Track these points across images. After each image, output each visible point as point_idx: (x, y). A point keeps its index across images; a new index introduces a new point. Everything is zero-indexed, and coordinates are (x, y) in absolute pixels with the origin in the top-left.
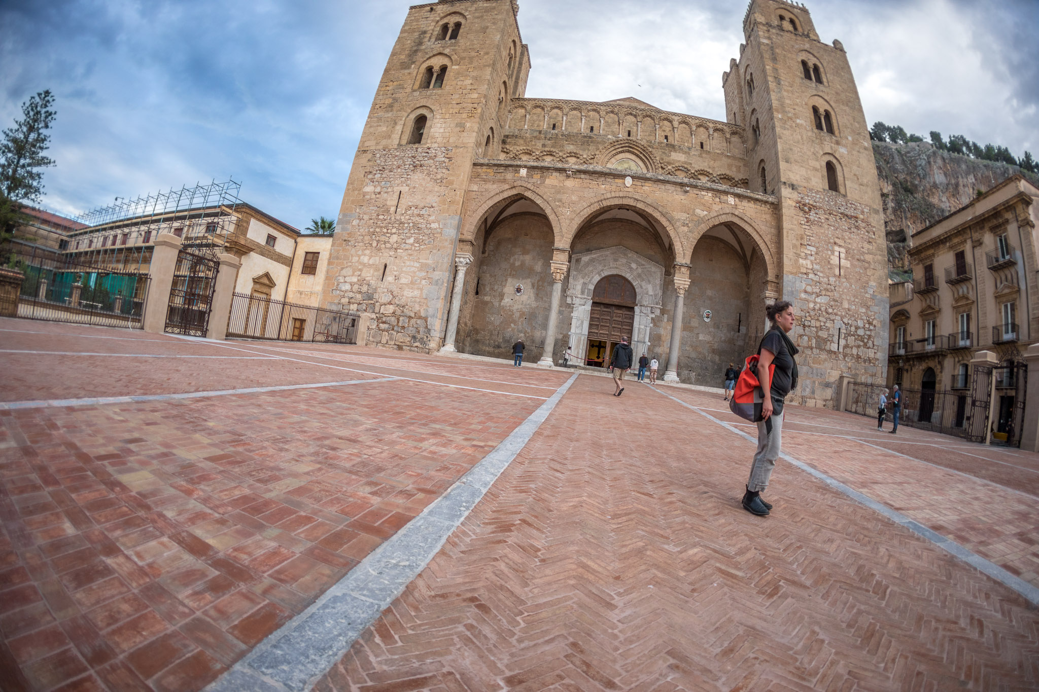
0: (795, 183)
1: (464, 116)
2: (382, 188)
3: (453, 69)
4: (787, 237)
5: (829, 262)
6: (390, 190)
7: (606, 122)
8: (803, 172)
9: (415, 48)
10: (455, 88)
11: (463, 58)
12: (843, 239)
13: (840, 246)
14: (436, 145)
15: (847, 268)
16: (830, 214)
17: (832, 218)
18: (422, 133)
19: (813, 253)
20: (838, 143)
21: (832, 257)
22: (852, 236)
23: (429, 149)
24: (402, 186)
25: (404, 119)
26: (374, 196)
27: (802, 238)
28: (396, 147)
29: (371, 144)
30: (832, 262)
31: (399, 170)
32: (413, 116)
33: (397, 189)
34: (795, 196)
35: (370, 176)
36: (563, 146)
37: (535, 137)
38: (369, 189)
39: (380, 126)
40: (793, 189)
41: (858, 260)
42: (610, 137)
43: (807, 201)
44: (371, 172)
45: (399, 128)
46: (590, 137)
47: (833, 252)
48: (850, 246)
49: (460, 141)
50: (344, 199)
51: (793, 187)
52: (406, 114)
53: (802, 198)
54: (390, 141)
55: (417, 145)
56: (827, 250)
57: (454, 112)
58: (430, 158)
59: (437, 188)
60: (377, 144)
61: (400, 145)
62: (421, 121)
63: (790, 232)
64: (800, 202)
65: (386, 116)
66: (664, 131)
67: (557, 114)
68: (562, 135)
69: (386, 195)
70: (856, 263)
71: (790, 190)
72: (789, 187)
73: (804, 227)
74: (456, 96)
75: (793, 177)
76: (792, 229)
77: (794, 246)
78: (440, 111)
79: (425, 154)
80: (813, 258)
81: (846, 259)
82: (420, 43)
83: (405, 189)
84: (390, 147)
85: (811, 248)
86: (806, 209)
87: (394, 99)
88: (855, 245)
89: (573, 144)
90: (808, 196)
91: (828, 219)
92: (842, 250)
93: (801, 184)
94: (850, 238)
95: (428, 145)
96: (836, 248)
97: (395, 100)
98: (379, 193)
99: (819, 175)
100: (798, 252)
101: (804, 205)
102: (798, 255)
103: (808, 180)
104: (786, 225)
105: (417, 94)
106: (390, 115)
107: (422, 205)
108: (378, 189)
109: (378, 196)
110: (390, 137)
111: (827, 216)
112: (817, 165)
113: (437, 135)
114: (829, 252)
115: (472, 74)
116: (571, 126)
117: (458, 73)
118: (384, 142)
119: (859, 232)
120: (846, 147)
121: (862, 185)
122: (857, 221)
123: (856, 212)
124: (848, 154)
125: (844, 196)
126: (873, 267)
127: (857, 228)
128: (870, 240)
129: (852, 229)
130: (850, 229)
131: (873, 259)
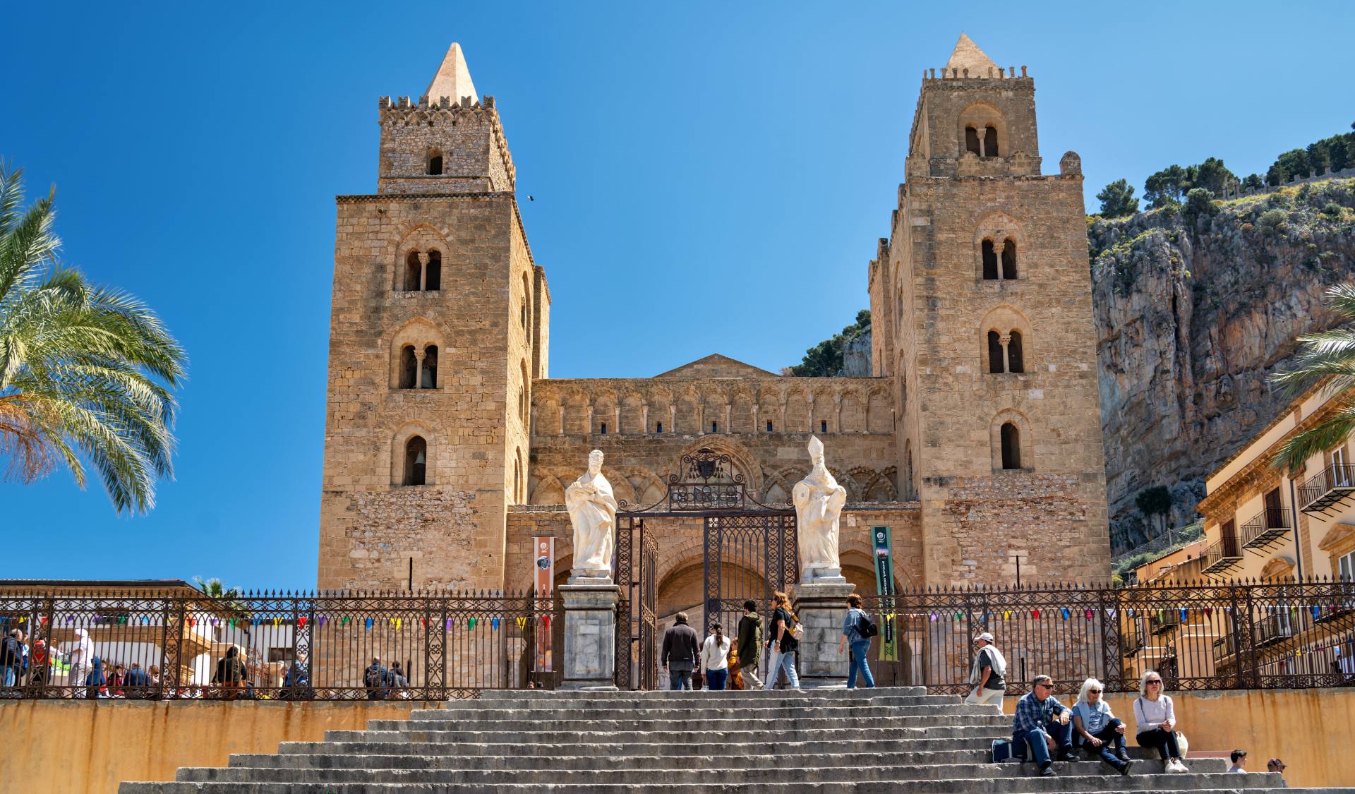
0: (945, 474)
1: (482, 440)
2: (380, 553)
3: (447, 354)
4: (931, 555)
5: (999, 575)
6: (393, 556)
7: (679, 411)
8: (960, 454)
9: (373, 304)
10: (458, 390)
11: (459, 333)
12: (1024, 536)
13: (1019, 548)
14: (450, 487)
15: (1032, 576)
16: (1002, 506)
17: (1004, 512)
18: (424, 466)
19: (972, 568)
20: (1027, 385)
21: (1004, 567)
22: (1041, 527)
23: (441, 493)
24: (412, 550)
25: (389, 441)
26: (369, 565)
27: (954, 552)
28: (388, 488)
29: (344, 481)
30: (1003, 573)
31: (401, 526)
32: (402, 439)
33: (406, 555)
34: (945, 494)
35: (357, 534)
36: (620, 461)
37: (578, 449)
38: (359, 553)
39: (353, 450)
40: (941, 485)
41: (1052, 560)
42: (686, 437)
43: (964, 497)
44: (356, 528)
45: (385, 457)
46: (659, 442)
47: (1006, 560)
48: (1036, 544)
49: (484, 482)
50: (320, 570)
51: (941, 482)
52: (391, 434)
53: (956, 495)
54: (375, 479)
55: (419, 488)
56: (996, 558)
57: (466, 434)
58: (445, 508)
59: (463, 553)
60: (356, 482)
61: (392, 484)
62: (416, 446)
63: (935, 547)
64: (953, 502)
65: (357, 434)
66: (766, 412)
67: (606, 405)
68: (617, 443)
69: (388, 563)
70: (1046, 564)
71: (936, 488)
72: (935, 483)
73: (957, 535)
74: (462, 406)
75: (943, 468)
76: (938, 544)
77: (943, 565)
78: (444, 431)
79: (436, 502)
80: (973, 575)
81: (1030, 563)
82: (381, 294)
83: (417, 555)
84: (379, 490)
85: (969, 562)
86: (962, 509)
87: (363, 404)
88: (1046, 539)
89: (634, 456)
90: (965, 489)
91: (997, 515)
92: (1024, 552)
93: (955, 473)
94: (1035, 532)
95: (437, 488)
96: (1013, 552)
97: (367, 406)
98: (378, 560)
99: (987, 450)
100: (949, 572)
101: (961, 503)
102: (949, 576)
103: (966, 464)
104: (929, 537)
105: (399, 397)
106: (363, 432)
107: (447, 577)
108: (375, 555)
109: (377, 565)
110: (373, 472)
111: (996, 511)
112: (985, 436)
113: (448, 472)
114: (1000, 561)
115: (479, 365)
116: (629, 424)
117: (459, 364)
118: (366, 480)
119: (1055, 518)
120: (1043, 387)
121: (1066, 443)
122: (1051, 504)
123: (1049, 490)
124: (1045, 398)
125: (1030, 470)
126: (1080, 563)
127: (1051, 513)
128: (1075, 525)
129: (1042, 518)
130: (1038, 518)
131: (1081, 551)
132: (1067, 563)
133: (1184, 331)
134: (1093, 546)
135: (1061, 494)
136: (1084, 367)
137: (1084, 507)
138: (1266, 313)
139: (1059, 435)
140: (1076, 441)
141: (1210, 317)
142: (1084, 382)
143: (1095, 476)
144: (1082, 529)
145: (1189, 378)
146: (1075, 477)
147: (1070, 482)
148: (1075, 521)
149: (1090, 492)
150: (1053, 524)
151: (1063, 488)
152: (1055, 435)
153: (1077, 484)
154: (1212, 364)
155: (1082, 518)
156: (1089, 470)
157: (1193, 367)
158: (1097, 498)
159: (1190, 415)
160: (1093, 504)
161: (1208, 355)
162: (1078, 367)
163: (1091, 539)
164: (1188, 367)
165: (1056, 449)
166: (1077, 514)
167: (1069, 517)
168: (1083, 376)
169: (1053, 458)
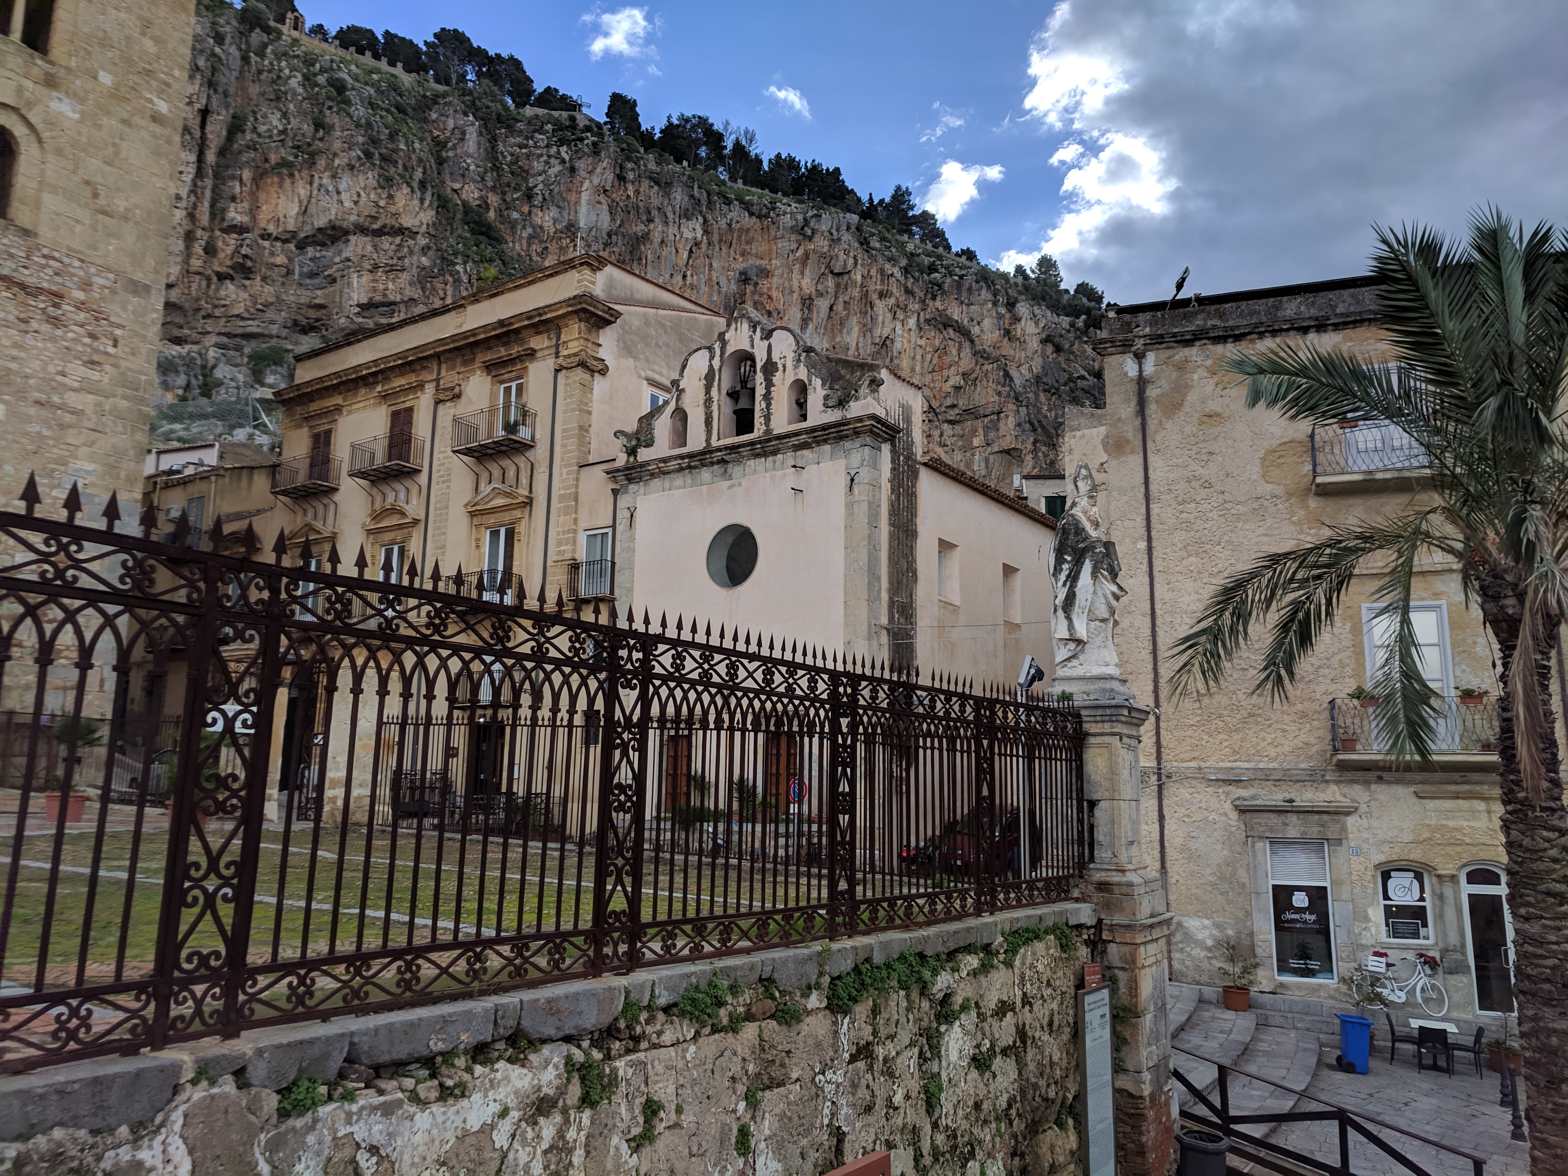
20: (50, 82)
22: (29, 340)
41: (38, 402)
48: (13, 366)
88: (36, 365)
94: (16, 345)
119: (59, 332)
120: (83, 101)
121: (104, 213)
122: (56, 306)
123: (59, 279)
124: (81, 122)
125: (26, 233)
126: (92, 426)
127: (55, 321)
128: (96, 358)
129: (35, 325)
130: (25, 321)
131: (98, 404)
132: (68, 418)
133: (211, 157)
134: (123, 404)
135: (80, 295)
136: (163, 107)
137: (118, 332)
138: (311, 184)
139: (96, 195)
140: (126, 219)
141: (244, 158)
142: (158, 129)
143: (147, 288)
144: (107, 368)
145: (204, 218)
146: (111, 276)
147: (101, 281)
148: (97, 351)
149: (134, 312)
150: (53, 339)
151: (86, 285)
152: (88, 192)
153: (113, 292)
154: (236, 215)
155: (111, 350)
156: (138, 276)
157: (212, 206)
158: (144, 325)
159: (196, 263)
160: (137, 334)
161: (233, 199)
162: (150, 101)
163: (120, 391)
164: (206, 204)
165: (84, 214)
166: (104, 340)
167: (87, 340)
168: (156, 118)
169: (78, 228)
